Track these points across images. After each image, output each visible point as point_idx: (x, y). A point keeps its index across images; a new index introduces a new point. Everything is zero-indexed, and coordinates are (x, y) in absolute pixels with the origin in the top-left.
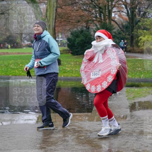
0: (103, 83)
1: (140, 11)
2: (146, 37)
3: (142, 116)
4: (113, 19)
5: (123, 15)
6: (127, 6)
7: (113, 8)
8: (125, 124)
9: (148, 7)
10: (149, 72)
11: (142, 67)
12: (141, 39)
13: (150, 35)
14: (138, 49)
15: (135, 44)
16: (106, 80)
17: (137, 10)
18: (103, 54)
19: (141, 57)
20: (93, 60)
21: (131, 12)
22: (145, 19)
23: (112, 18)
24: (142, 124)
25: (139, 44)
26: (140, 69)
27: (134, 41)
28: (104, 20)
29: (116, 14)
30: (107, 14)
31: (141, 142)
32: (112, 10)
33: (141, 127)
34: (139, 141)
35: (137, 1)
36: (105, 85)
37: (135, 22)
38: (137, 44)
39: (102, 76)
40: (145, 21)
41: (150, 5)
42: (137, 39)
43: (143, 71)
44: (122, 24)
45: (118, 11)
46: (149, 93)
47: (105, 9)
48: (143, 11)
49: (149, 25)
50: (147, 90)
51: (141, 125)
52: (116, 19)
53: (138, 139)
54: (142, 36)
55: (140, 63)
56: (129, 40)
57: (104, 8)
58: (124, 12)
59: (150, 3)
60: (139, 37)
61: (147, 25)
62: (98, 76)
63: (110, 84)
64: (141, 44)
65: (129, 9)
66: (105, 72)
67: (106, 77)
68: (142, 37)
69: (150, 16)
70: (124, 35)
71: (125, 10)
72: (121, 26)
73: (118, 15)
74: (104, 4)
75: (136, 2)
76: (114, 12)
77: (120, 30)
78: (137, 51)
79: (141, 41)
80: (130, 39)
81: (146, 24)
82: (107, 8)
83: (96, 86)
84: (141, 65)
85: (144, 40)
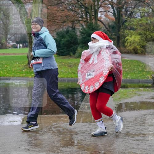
0: (95, 84)
1: (126, 11)
2: (133, 37)
3: (128, 117)
4: (100, 20)
5: (110, 15)
6: (114, 6)
7: (99, 8)
8: (111, 125)
9: (135, 7)
10: (136, 73)
11: (128, 68)
12: (127, 39)
13: (137, 35)
14: (125, 50)
15: (122, 44)
16: (98, 81)
17: (123, 10)
18: (98, 55)
19: (128, 58)
20: (89, 61)
21: (117, 12)
22: (132, 19)
23: (98, 18)
24: (128, 126)
25: (126, 44)
26: (126, 70)
27: (121, 41)
28: (90, 20)
29: (103, 14)
30: (93, 14)
31: (127, 144)
32: (98, 10)
33: (127, 129)
34: (126, 142)
35: (124, 1)
36: (97, 86)
37: (122, 22)
38: (124, 44)
39: (96, 77)
40: (132, 21)
41: (137, 5)
42: (123, 39)
43: (130, 72)
44: (109, 24)
45: (105, 10)
46: (136, 94)
47: (92, 9)
48: (129, 11)
49: (136, 25)
50: (134, 90)
51: (127, 127)
52: (102, 19)
53: (124, 140)
54: (129, 36)
55: (127, 63)
56: (116, 40)
57: (90, 8)
58: (111, 12)
59: (137, 3)
60: (126, 37)
61: (134, 25)
62: (91, 77)
63: (101, 84)
64: (128, 44)
65: (116, 9)
66: (98, 72)
67: (99, 78)
68: (129, 37)
69: (137, 16)
70: (110, 36)
71: (112, 10)
72: (107, 26)
73: (104, 15)
74: (90, 4)
75: (123, 1)
76: (100, 12)
77: (106, 30)
78: (124, 51)
79: (127, 41)
81: (132, 24)
82: (93, 8)
83: (89, 86)
84: (127, 66)
85: (130, 40)
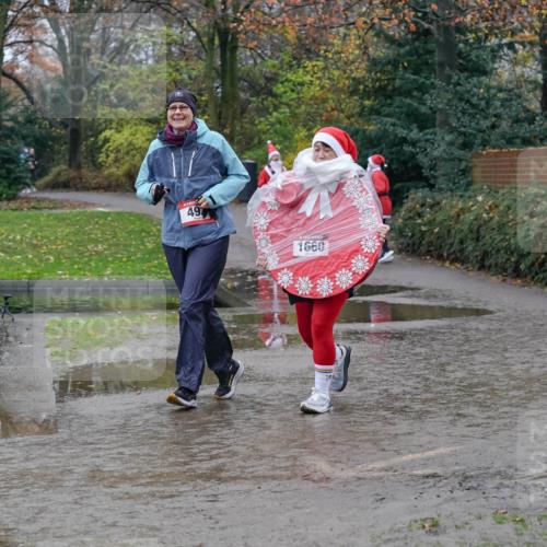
0: (337, 275)
2: (126, 132)
4: (9, 72)
7: (6, 30)
8: (37, 444)
11: (107, 240)
12: (107, 140)
14: (96, 177)
15: (85, 158)
16: (348, 267)
19: (107, 206)
24: (98, 446)
25: (102, 158)
26: (100, 247)
27: (83, 148)
31: (90, 510)
32: (4, 39)
33: (92, 457)
34: (88, 505)
35: (96, 4)
36: (346, 280)
38: (93, 156)
39: (335, 255)
42: (92, 139)
43: (112, 255)
45: (27, 39)
51: (92, 450)
52: (18, 71)
53: (82, 498)
54: (111, 129)
55: (103, 225)
56: (65, 143)
60: (101, 132)
62: (318, 254)
63: (359, 277)
64: (108, 156)
68: (113, 131)
70: (45, 128)
73: (26, 54)
75: (94, 6)
76: (11, 45)
78: (94, 183)
79: (107, 145)
80: (67, 140)
83: (313, 279)
84: (103, 233)
85: (116, 144)
